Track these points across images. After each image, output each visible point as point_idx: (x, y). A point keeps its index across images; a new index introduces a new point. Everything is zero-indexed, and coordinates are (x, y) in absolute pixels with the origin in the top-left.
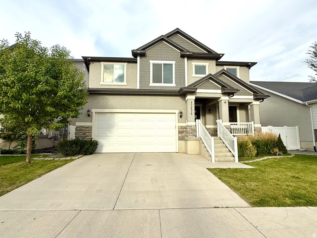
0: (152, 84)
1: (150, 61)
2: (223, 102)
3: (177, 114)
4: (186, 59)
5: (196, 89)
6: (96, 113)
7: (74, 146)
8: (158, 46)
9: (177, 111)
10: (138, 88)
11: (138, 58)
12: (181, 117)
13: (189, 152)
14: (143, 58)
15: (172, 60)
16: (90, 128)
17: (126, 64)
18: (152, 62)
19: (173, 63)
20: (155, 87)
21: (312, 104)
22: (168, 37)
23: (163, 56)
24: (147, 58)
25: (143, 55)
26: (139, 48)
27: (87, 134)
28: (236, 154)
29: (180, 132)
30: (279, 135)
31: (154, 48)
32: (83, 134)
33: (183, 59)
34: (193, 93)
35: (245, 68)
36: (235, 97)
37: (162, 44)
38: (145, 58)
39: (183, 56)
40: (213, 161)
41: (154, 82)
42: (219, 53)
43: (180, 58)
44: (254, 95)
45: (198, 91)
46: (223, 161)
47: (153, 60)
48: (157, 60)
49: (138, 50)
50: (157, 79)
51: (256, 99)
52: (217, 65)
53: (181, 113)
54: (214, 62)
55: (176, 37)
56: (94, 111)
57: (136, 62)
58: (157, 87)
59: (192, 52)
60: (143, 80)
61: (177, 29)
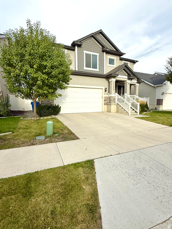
0: (85, 68)
1: (84, 51)
2: (128, 83)
4: (105, 53)
8: (89, 40)
9: (104, 88)
10: (77, 70)
11: (76, 47)
12: (106, 91)
13: (112, 111)
14: (79, 48)
15: (97, 53)
17: (67, 50)
18: (85, 52)
19: (98, 54)
20: (87, 70)
21: (158, 87)
23: (92, 49)
24: (82, 48)
25: (79, 46)
26: (78, 40)
27: (50, 101)
28: (138, 111)
29: (105, 100)
30: (147, 102)
31: (87, 42)
33: (103, 53)
34: (114, 77)
35: (132, 64)
37: (91, 39)
38: (81, 48)
39: (103, 51)
40: (130, 115)
41: (86, 67)
42: (122, 52)
43: (102, 52)
44: (137, 80)
45: (119, 76)
46: (133, 115)
47: (85, 50)
48: (88, 51)
49: (77, 41)
50: (88, 66)
51: (138, 83)
52: (120, 60)
53: (106, 89)
54: (118, 58)
55: (99, 35)
57: (74, 50)
58: (88, 70)
59: (110, 49)
60: (80, 65)
61: (101, 30)
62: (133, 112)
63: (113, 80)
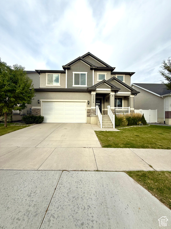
0: (74, 86)
2: (112, 96)
3: (86, 102)
4: (93, 71)
5: (96, 88)
6: (42, 101)
7: (30, 119)
8: (78, 63)
9: (86, 101)
10: (66, 88)
11: (66, 71)
12: (88, 104)
13: (91, 123)
14: (69, 70)
16: (39, 110)
17: (60, 74)
18: (74, 73)
19: (86, 73)
21: (165, 97)
22: (83, 58)
23: (81, 69)
24: (71, 70)
25: (69, 69)
27: (38, 113)
28: (114, 124)
29: (88, 112)
30: (143, 114)
31: (75, 64)
32: (36, 113)
33: (91, 71)
35: (129, 76)
36: (119, 93)
37: (80, 62)
39: (92, 69)
40: (101, 127)
41: (75, 84)
42: (113, 67)
44: (131, 92)
45: (97, 89)
46: (107, 128)
47: (74, 71)
48: (77, 71)
49: (66, 66)
50: (77, 83)
51: (132, 94)
52: (111, 74)
53: (89, 102)
55: (88, 57)
56: (41, 100)
57: (65, 73)
58: (77, 87)
59: (96, 67)
60: (69, 83)
61: (89, 52)
62: (110, 125)
63: (94, 93)
